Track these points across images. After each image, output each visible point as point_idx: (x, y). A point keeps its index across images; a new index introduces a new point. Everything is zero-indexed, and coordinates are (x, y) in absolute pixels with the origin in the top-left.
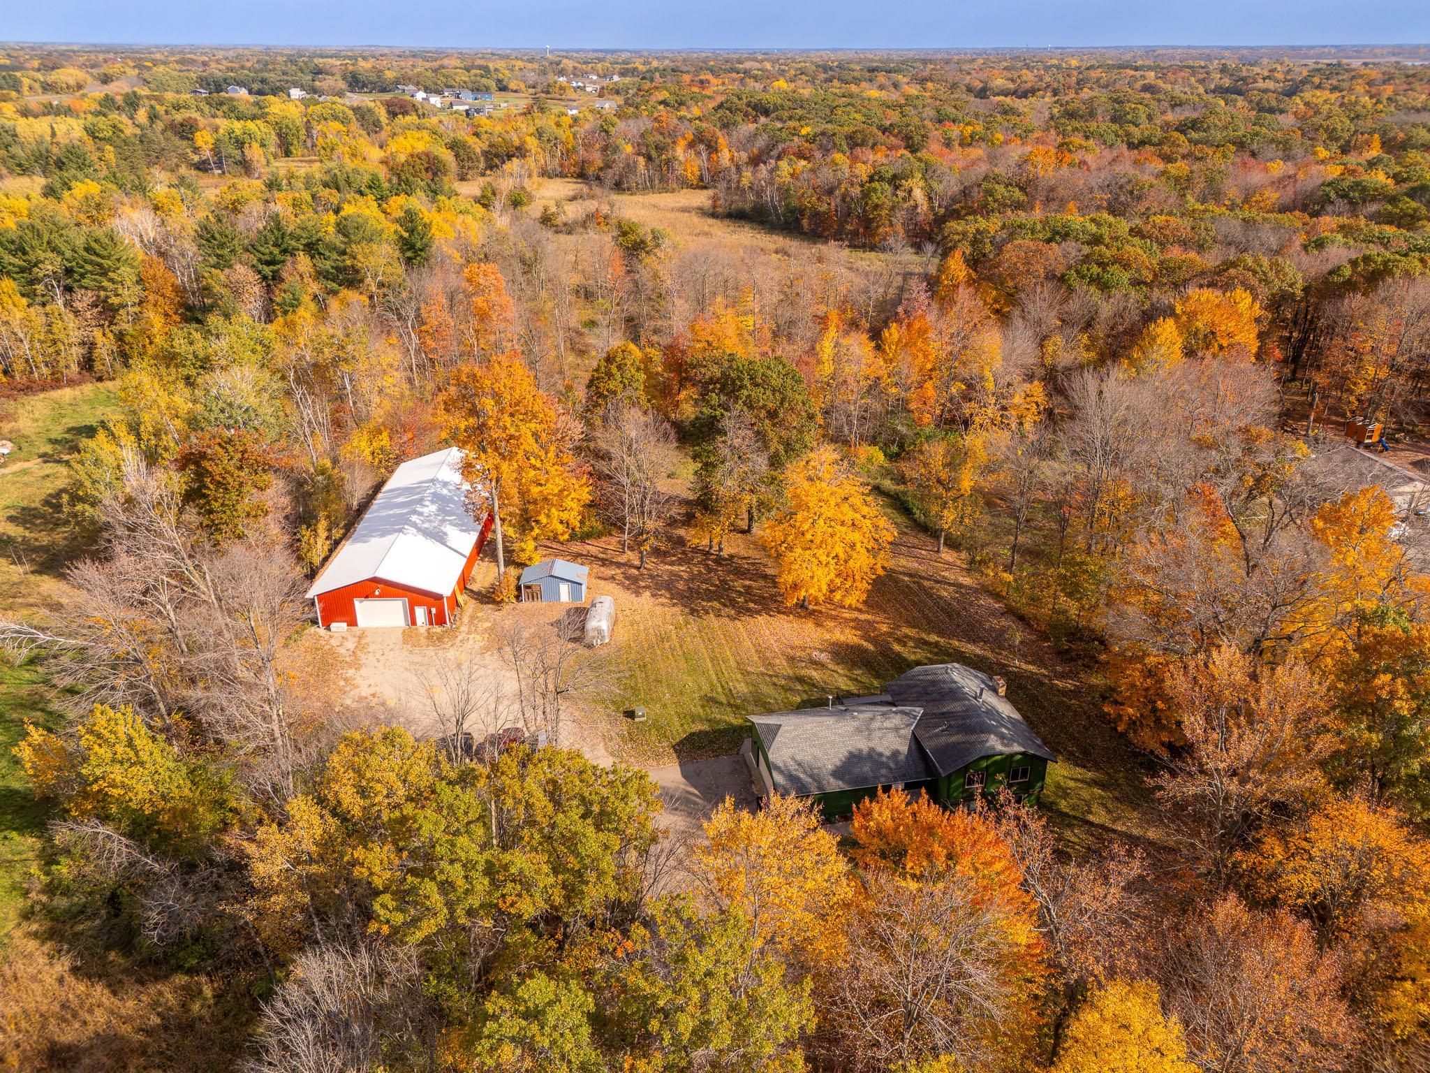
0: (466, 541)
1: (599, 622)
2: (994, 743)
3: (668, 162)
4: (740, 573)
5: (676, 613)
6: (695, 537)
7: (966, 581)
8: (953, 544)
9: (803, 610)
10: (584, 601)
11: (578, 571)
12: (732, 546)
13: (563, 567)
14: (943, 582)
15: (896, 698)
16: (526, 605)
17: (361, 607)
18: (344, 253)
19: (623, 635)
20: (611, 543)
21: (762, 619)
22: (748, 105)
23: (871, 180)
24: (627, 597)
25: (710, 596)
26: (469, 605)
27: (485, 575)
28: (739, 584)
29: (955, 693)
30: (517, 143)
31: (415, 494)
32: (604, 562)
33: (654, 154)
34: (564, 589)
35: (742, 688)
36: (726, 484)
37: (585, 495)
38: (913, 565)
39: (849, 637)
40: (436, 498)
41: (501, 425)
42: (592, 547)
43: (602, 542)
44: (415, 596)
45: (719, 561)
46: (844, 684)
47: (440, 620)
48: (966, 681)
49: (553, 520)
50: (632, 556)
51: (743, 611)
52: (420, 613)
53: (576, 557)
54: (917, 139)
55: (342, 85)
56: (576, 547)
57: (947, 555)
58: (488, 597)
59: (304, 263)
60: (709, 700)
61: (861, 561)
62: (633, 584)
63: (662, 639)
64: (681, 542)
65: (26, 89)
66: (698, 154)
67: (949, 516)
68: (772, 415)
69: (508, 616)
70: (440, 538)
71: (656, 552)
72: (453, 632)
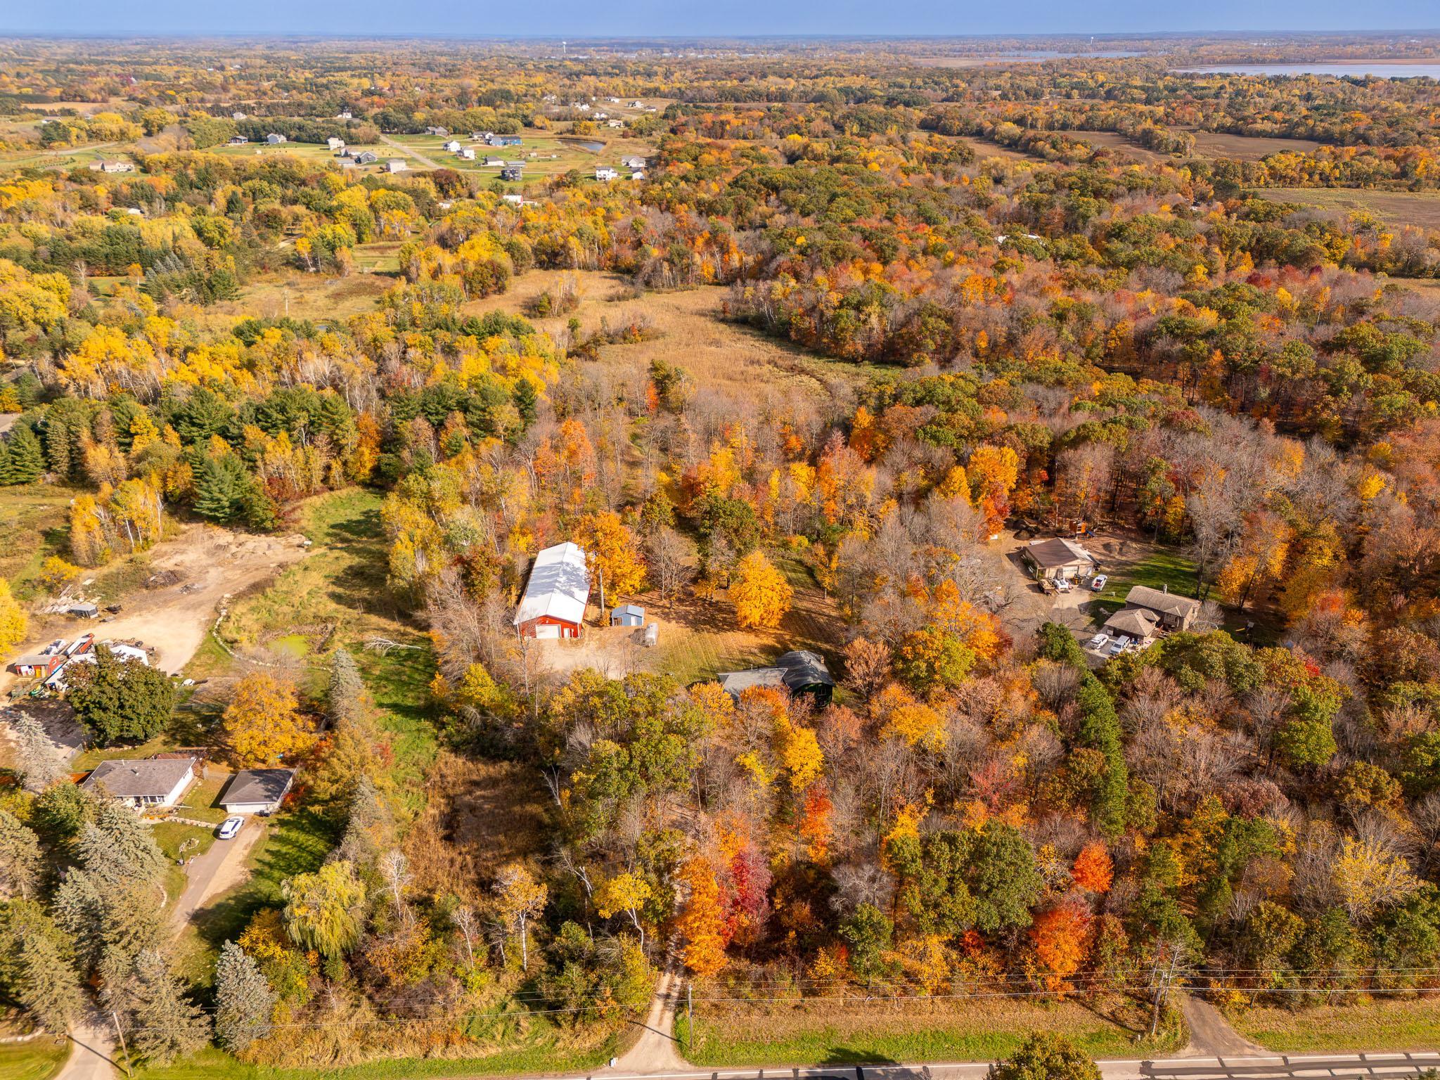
0: (584, 595)
1: (651, 635)
2: (810, 680)
3: (688, 266)
4: (721, 610)
5: (689, 631)
6: (700, 592)
7: (834, 614)
8: (832, 594)
9: (750, 629)
10: (643, 625)
11: (639, 611)
12: (718, 596)
13: (632, 609)
14: (823, 614)
15: (778, 665)
16: (614, 627)
17: (538, 628)
18: (484, 410)
19: (663, 642)
20: (654, 595)
21: (729, 634)
22: (760, 182)
23: (841, 306)
24: (664, 623)
25: (705, 622)
26: (588, 628)
27: (594, 613)
28: (720, 616)
29: (801, 662)
30: (561, 241)
31: (553, 570)
32: (652, 606)
33: (676, 260)
34: (633, 619)
35: (717, 664)
36: (713, 566)
37: (643, 573)
38: (809, 605)
39: (770, 641)
40: (565, 572)
41: (606, 544)
42: (645, 597)
43: (650, 594)
44: (564, 624)
45: (711, 604)
46: (763, 662)
47: (575, 635)
48: (806, 656)
49: (626, 585)
50: (665, 602)
51: (721, 629)
52: (566, 631)
53: (637, 602)
54: (888, 251)
55: (376, 130)
56: (637, 598)
57: (829, 600)
58: (596, 624)
59: (459, 417)
60: (702, 670)
61: (776, 605)
62: (666, 616)
63: (681, 643)
64: (691, 594)
65: (73, 138)
66: (713, 255)
67: (827, 580)
68: (736, 531)
69: (608, 633)
70: (571, 595)
71: (680, 600)
72: (582, 641)
